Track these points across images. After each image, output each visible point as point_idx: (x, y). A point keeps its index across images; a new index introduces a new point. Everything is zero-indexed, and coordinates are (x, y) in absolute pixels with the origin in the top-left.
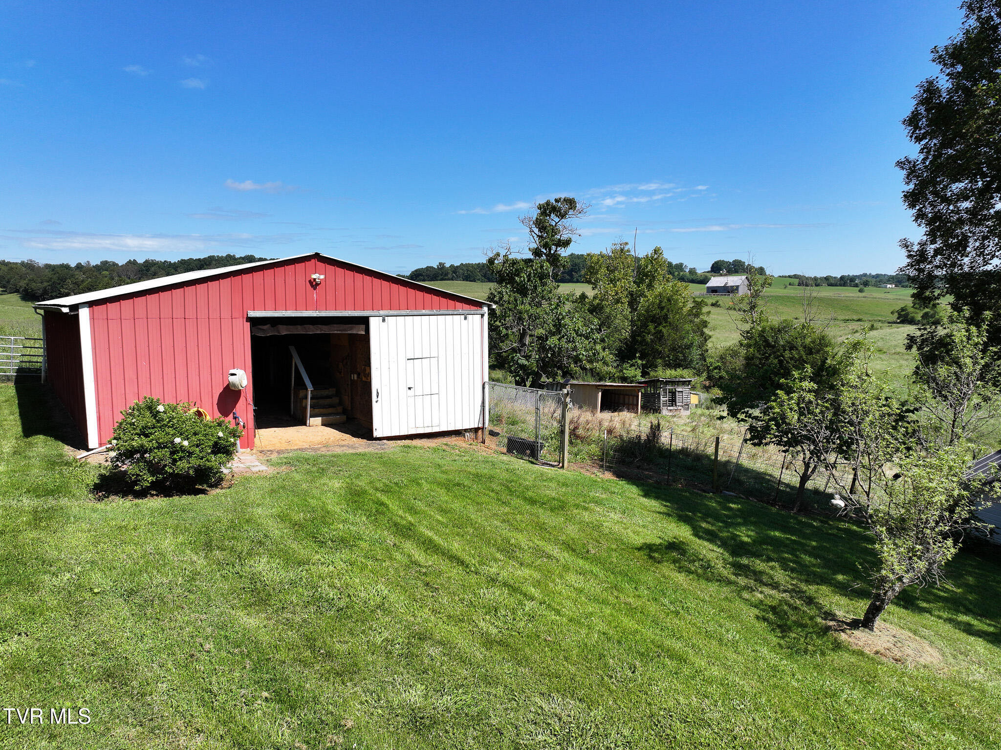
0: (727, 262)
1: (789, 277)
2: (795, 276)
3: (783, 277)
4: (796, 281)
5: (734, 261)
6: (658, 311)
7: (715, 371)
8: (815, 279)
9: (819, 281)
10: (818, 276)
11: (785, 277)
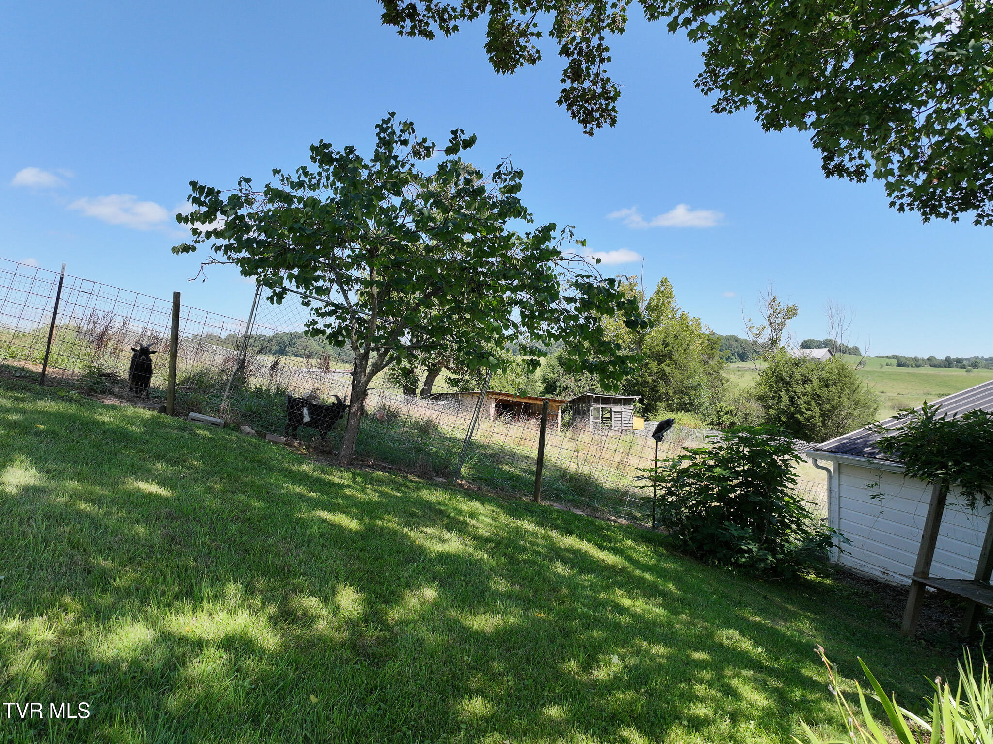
0: (817, 341)
1: (887, 357)
2: (894, 357)
3: (880, 357)
4: (895, 362)
5: (825, 341)
6: (661, 347)
7: (726, 416)
8: (916, 359)
9: (921, 362)
10: (920, 357)
11: (883, 357)
